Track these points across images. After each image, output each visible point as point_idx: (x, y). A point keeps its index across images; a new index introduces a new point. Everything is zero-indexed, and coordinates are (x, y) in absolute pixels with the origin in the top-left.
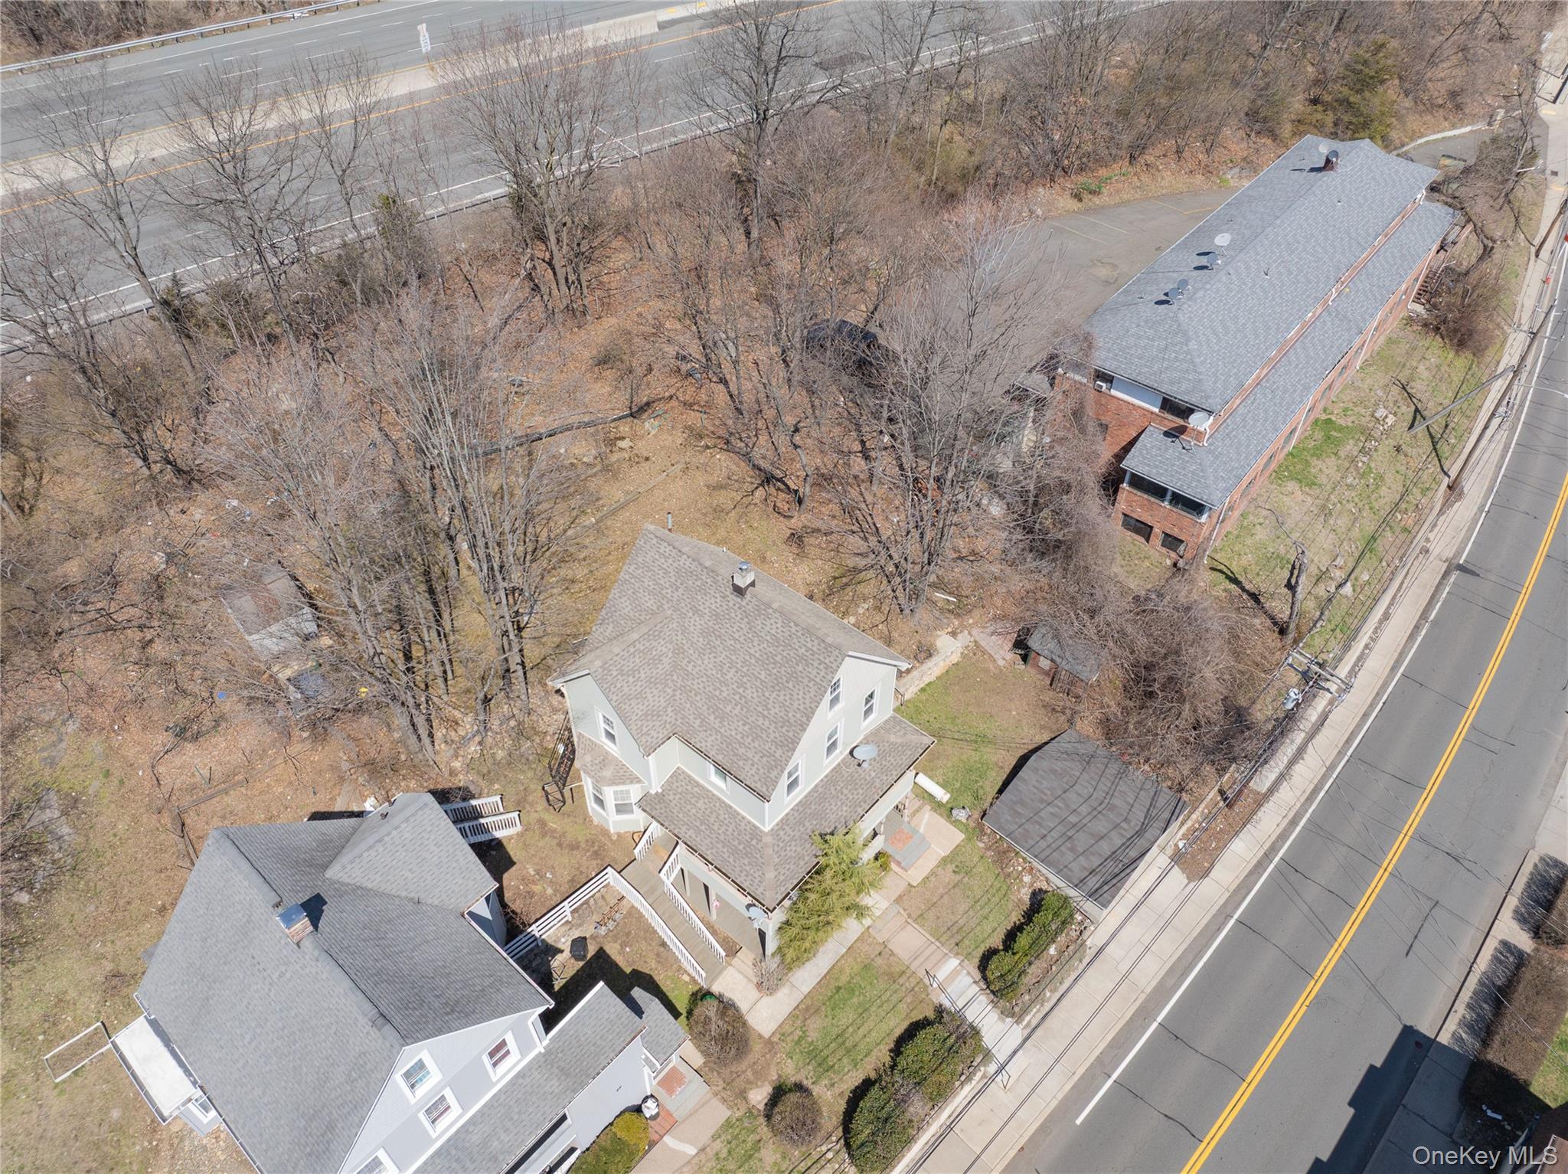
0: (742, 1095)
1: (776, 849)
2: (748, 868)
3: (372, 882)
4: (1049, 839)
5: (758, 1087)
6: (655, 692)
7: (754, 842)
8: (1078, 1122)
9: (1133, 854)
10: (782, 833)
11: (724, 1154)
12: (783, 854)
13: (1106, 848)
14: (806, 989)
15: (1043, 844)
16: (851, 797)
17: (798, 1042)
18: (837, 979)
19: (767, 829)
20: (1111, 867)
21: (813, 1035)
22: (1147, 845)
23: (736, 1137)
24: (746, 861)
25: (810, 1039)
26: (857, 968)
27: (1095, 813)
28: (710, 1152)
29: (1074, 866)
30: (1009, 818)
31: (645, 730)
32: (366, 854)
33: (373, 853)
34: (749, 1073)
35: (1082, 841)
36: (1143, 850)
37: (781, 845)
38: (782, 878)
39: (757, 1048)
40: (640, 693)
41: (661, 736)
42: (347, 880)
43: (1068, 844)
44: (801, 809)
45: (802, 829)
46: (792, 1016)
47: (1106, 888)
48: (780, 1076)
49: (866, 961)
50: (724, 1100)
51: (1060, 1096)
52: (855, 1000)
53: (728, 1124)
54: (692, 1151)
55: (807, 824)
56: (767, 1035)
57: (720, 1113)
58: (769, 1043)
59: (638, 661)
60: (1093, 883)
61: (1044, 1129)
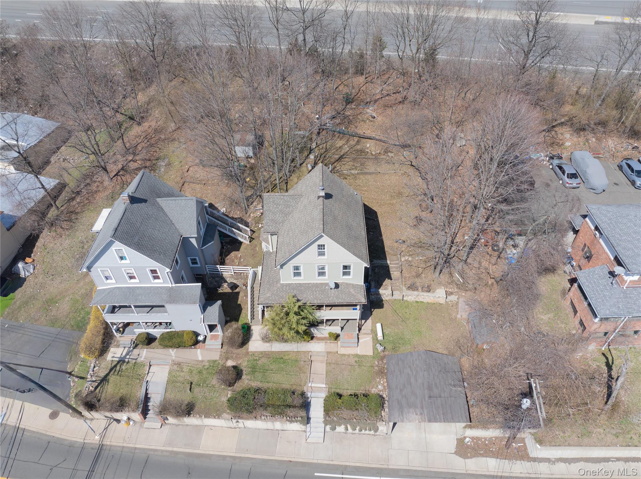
0: (227, 359)
1: (278, 290)
2: (266, 288)
3: (166, 210)
5: (233, 361)
6: (280, 215)
7: (275, 283)
8: (316, 474)
10: (285, 287)
11: (206, 367)
12: (279, 293)
14: (273, 350)
16: (317, 295)
17: (254, 360)
18: (285, 356)
19: (281, 282)
21: (260, 362)
23: (213, 366)
24: (268, 286)
25: (258, 362)
26: (293, 358)
28: (204, 364)
29: (395, 396)
30: (394, 363)
31: (268, 224)
32: (169, 201)
33: (171, 202)
34: (235, 355)
37: (281, 290)
38: (271, 298)
39: (243, 350)
40: (275, 212)
41: (273, 230)
42: (160, 204)
44: (298, 285)
45: (292, 291)
46: (262, 353)
48: (240, 363)
49: (298, 359)
50: (221, 355)
51: (320, 462)
52: (282, 365)
53: (216, 361)
54: (200, 359)
55: (295, 291)
56: (249, 350)
57: (216, 356)
58: (248, 353)
59: (282, 202)
61: (303, 464)
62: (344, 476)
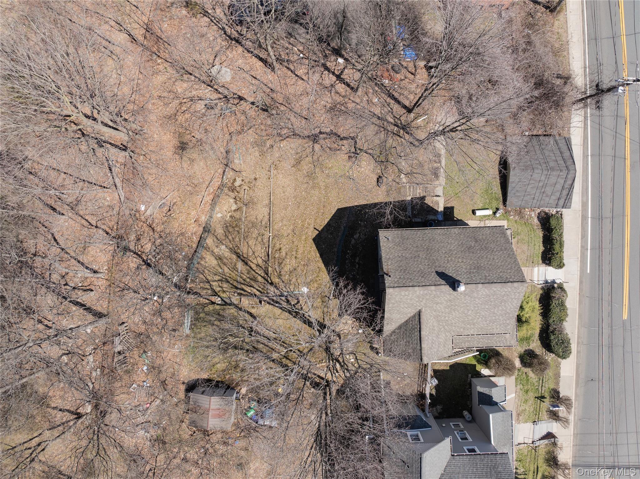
0: (513, 367)
4: (536, 198)
5: (515, 361)
8: (588, 272)
9: (569, 182)
11: (522, 387)
13: (559, 187)
15: (535, 201)
20: (565, 192)
22: (574, 176)
23: (521, 380)
27: (548, 176)
28: (519, 390)
29: (551, 201)
30: (516, 200)
35: (549, 190)
36: (572, 179)
43: (544, 195)
47: (567, 201)
48: (518, 353)
50: (510, 375)
51: (579, 269)
53: (516, 379)
54: (514, 395)
57: (512, 380)
60: (561, 202)
61: (581, 282)
62: (589, 248)
